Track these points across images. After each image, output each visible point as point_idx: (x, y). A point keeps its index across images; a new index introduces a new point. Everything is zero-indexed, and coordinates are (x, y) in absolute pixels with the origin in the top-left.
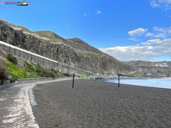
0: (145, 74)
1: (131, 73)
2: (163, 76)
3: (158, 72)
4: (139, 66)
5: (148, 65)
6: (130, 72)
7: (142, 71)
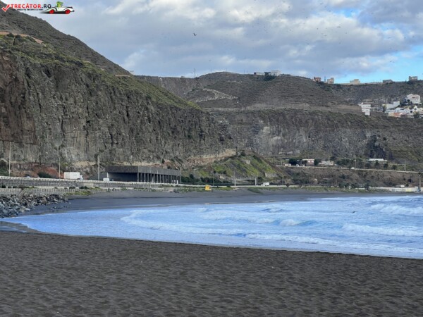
0: (293, 162)
1: (208, 158)
2: (398, 173)
3: (374, 149)
4: (261, 114)
5: (313, 109)
6: (201, 152)
7: (277, 147)
